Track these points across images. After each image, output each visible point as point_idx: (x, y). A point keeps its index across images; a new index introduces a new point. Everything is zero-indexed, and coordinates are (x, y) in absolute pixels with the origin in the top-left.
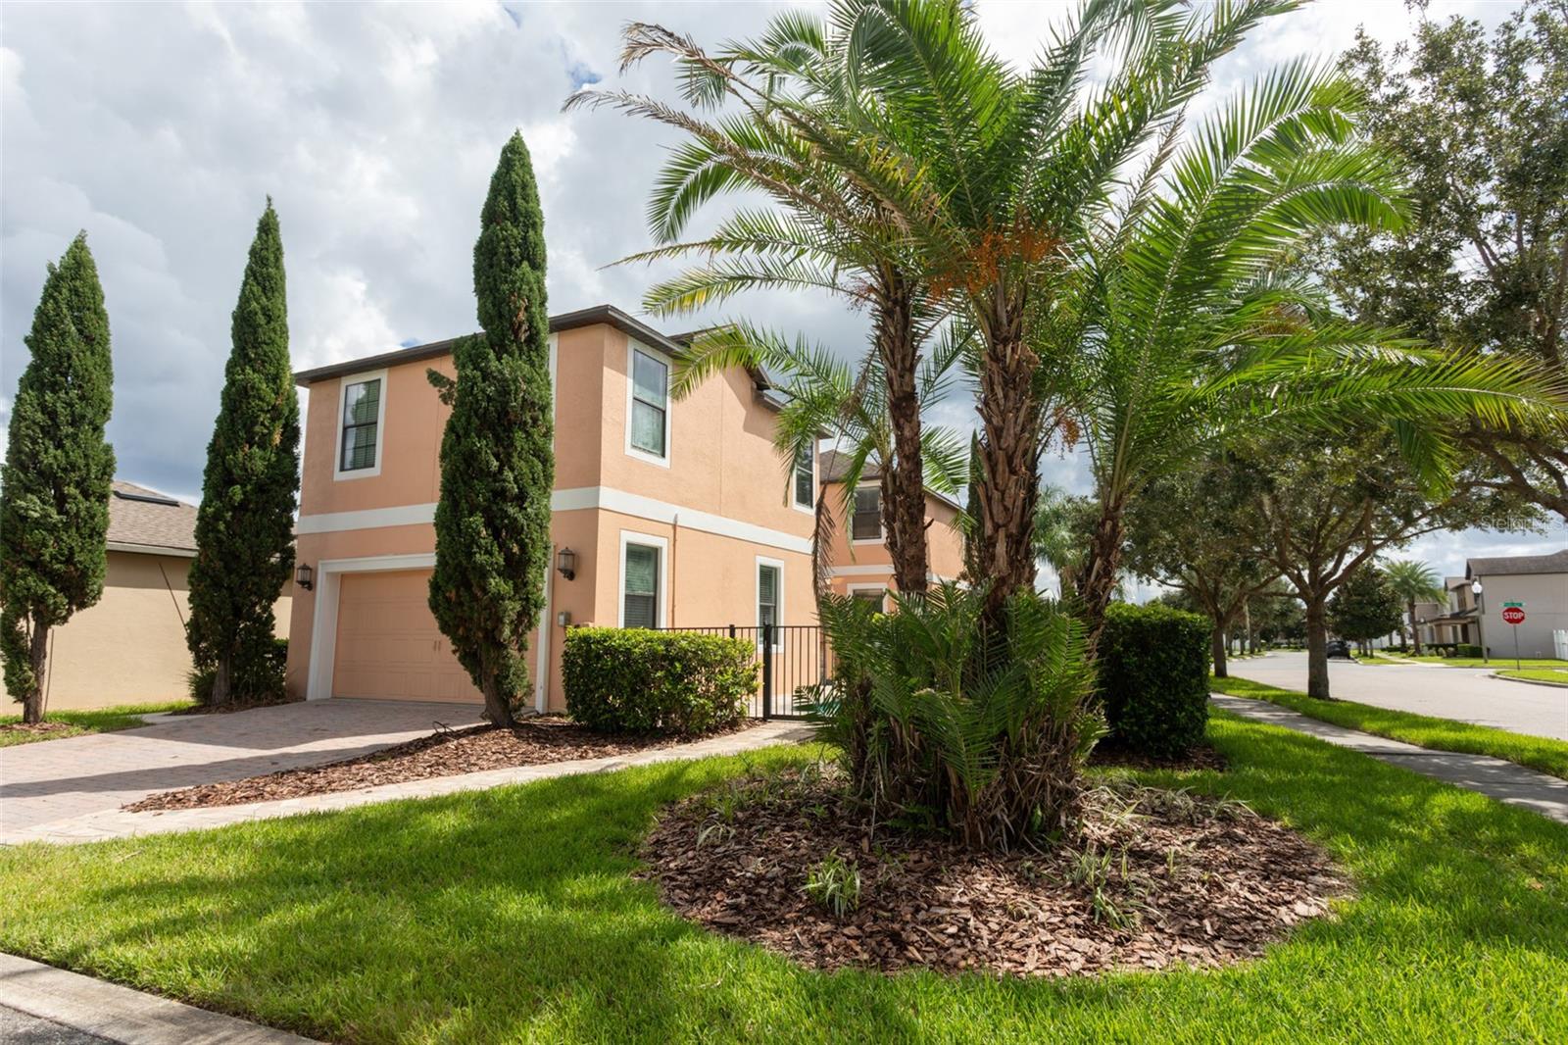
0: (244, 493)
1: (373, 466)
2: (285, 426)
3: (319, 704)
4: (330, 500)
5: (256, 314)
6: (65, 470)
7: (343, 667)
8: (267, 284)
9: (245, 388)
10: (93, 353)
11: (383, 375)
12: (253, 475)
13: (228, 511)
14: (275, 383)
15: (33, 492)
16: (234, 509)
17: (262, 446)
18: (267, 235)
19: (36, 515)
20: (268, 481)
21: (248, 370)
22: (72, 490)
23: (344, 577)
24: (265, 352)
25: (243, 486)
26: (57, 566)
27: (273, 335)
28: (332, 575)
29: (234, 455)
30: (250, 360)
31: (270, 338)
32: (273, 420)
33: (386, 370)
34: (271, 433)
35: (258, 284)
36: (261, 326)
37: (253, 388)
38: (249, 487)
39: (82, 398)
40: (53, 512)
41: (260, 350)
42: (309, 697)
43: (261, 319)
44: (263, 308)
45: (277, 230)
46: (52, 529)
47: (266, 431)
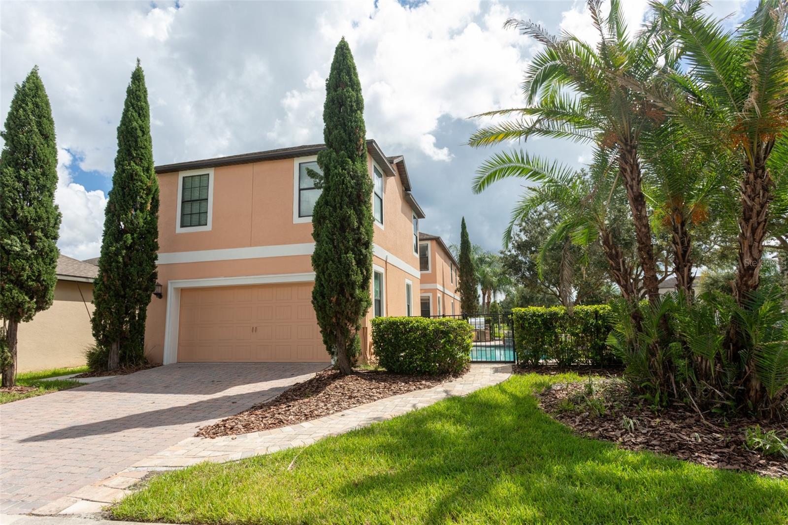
0: (133, 239)
1: (206, 225)
2: (153, 199)
3: (171, 366)
4: (176, 245)
5: (136, 129)
6: (35, 221)
7: (186, 343)
8: (141, 112)
9: (132, 175)
10: (48, 146)
11: (211, 172)
12: (137, 228)
13: (123, 249)
14: (148, 173)
15: (14, 234)
16: (127, 248)
17: (142, 211)
18: (139, 82)
19: (18, 249)
20: (146, 232)
21: (132, 164)
22: (39, 234)
23: (183, 290)
24: (142, 153)
25: (132, 235)
26: (31, 283)
27: (146, 143)
28: (176, 289)
29: (126, 215)
30: (133, 157)
31: (144, 145)
32: (147, 195)
33: (214, 168)
34: (146, 203)
35: (136, 111)
36: (139, 137)
37: (136, 174)
38: (135, 235)
39: (43, 174)
40: (28, 247)
41: (139, 152)
42: (165, 363)
43: (140, 133)
44: (140, 127)
45: (143, 79)
46: (28, 259)
47: (143, 201)
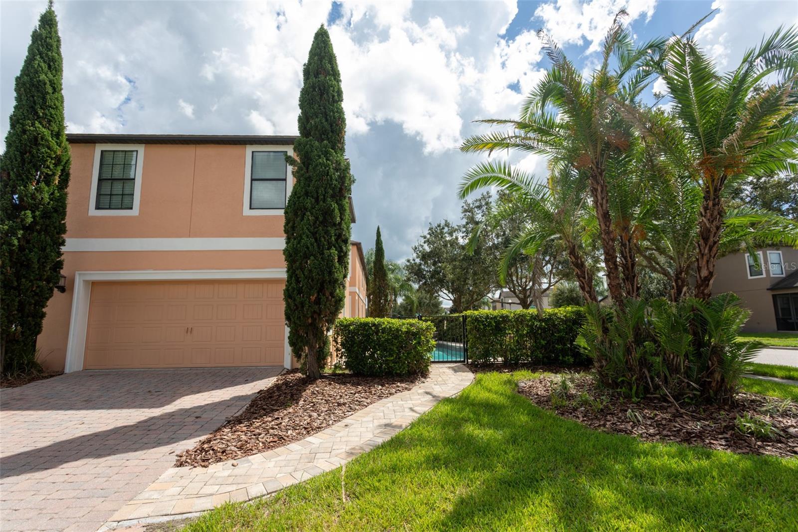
0: (34, 217)
1: (131, 208)
2: (63, 171)
3: (76, 375)
4: (89, 229)
5: (45, 84)
7: (93, 347)
8: (52, 64)
9: (36, 138)
11: (141, 149)
12: (40, 204)
13: (19, 229)
14: (58, 138)
16: (25, 228)
17: (48, 183)
18: (51, 28)
20: (52, 210)
21: (37, 124)
23: (94, 284)
24: (51, 114)
25: (33, 212)
27: (56, 102)
28: (86, 282)
29: (25, 187)
30: (39, 117)
31: (55, 105)
32: (56, 165)
33: (144, 145)
34: (54, 174)
35: (45, 62)
36: (49, 93)
37: (42, 139)
38: (37, 213)
41: (47, 111)
42: (67, 371)
43: (50, 90)
44: (50, 81)
45: (57, 26)
47: (50, 173)
